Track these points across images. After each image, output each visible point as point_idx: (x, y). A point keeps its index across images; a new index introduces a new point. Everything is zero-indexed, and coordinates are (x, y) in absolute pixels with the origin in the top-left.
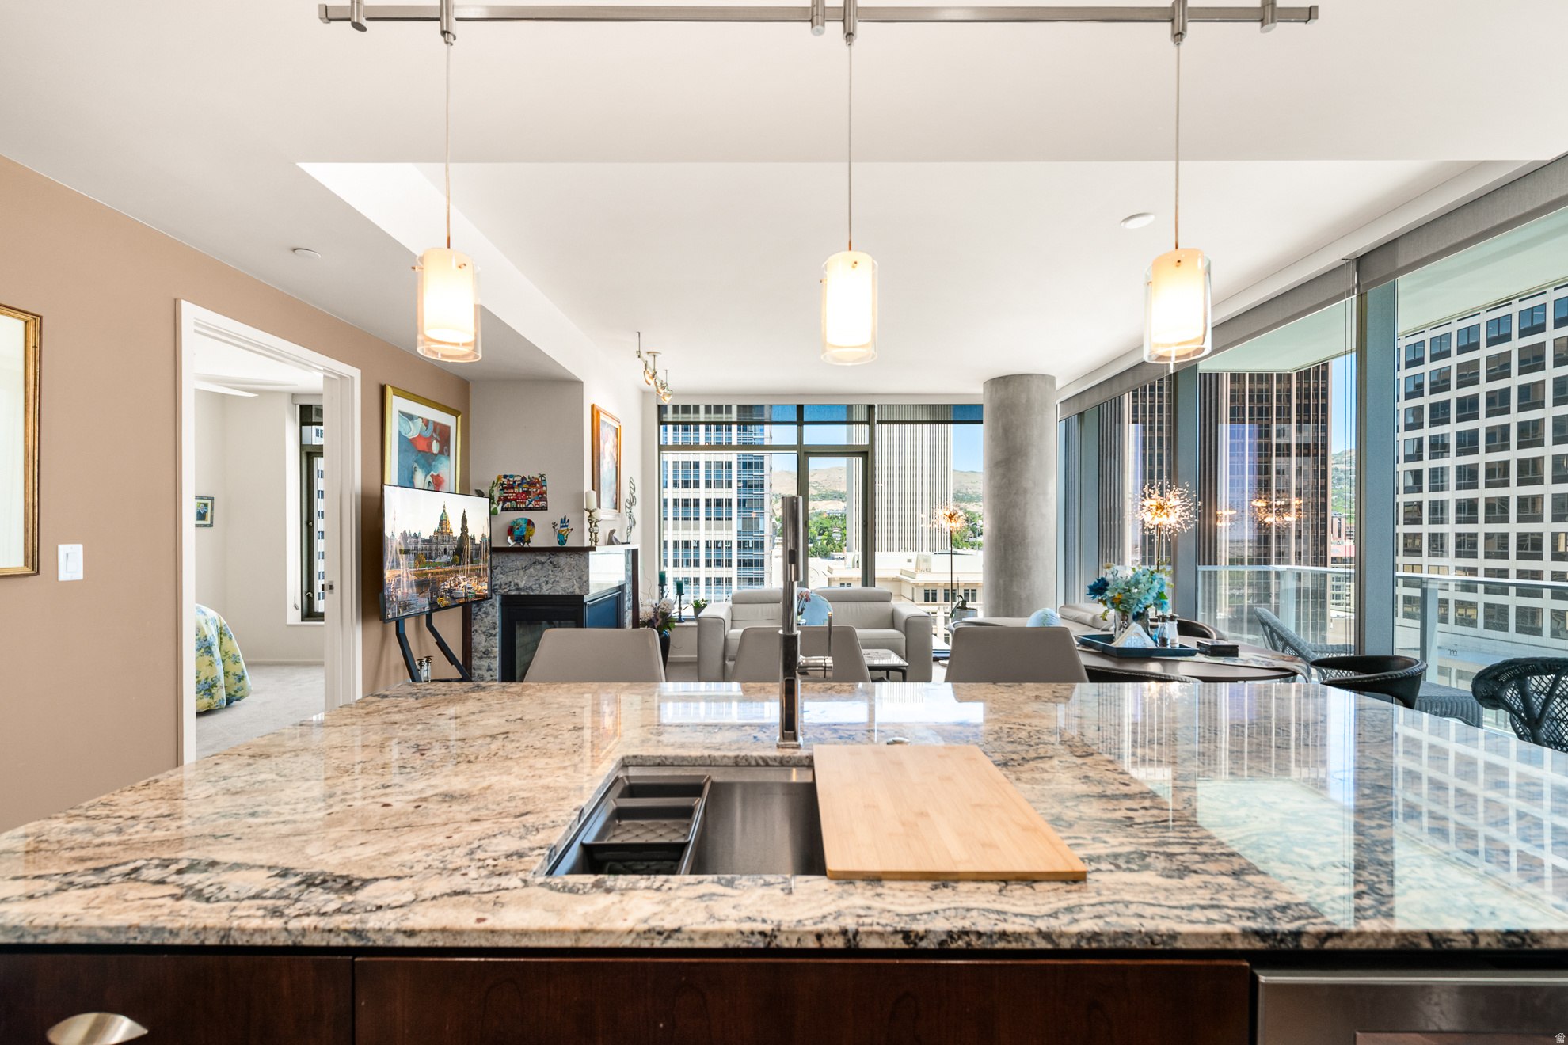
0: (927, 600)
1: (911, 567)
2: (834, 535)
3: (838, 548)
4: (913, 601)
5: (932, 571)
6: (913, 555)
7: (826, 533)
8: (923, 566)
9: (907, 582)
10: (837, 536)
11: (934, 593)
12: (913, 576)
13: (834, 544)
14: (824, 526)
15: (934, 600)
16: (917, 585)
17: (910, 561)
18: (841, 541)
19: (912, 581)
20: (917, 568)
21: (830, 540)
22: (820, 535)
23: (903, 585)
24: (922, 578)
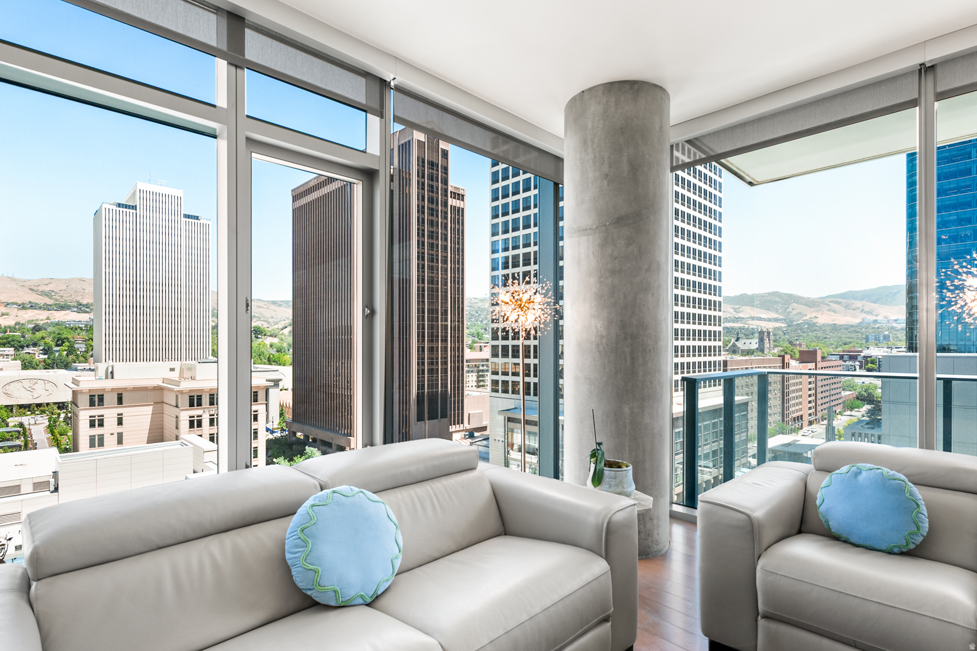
0: (191, 405)
1: (175, 376)
2: (76, 346)
3: (81, 359)
4: (177, 406)
5: (197, 378)
6: (176, 364)
7: (67, 344)
8: (187, 374)
9: (170, 390)
10: (81, 347)
11: (200, 398)
12: (177, 383)
13: (77, 356)
14: (63, 336)
15: (199, 404)
16: (181, 392)
17: (172, 370)
18: (86, 352)
19: (176, 388)
20: (181, 376)
21: (71, 351)
22: (57, 345)
23: (166, 393)
24: (187, 385)
